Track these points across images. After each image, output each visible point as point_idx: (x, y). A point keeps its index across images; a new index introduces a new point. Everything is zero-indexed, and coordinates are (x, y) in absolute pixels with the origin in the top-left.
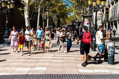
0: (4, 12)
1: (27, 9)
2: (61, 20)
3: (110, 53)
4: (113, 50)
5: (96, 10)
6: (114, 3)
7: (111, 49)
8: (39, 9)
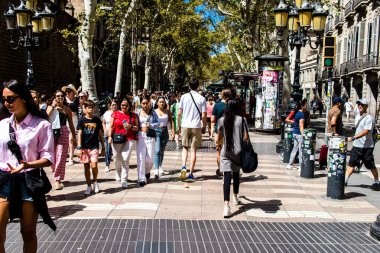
0: (23, 42)
1: (86, 32)
2: (189, 68)
3: (334, 168)
4: (341, 159)
5: (298, 43)
6: (356, 18)
7: (335, 156)
8: (122, 34)
